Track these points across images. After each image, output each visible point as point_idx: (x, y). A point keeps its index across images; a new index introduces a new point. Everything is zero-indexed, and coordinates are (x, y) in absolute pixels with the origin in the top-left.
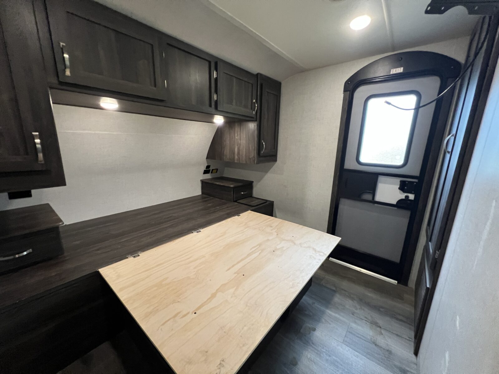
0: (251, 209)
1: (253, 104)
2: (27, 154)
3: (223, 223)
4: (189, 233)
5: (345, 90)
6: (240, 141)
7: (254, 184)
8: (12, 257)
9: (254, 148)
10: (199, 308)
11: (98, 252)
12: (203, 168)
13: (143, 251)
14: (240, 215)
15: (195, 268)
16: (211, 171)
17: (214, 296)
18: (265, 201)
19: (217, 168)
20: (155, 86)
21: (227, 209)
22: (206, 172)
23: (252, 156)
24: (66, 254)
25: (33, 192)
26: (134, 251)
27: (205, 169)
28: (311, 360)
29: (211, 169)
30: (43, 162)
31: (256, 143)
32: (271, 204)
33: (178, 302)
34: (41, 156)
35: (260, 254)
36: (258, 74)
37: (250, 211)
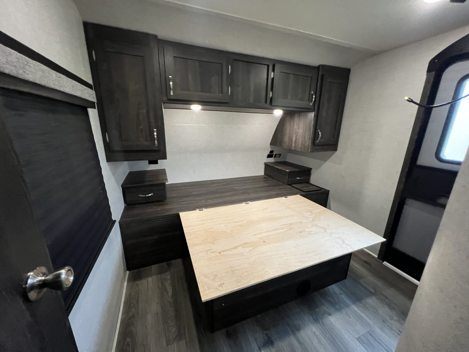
0: (301, 194)
1: (311, 95)
2: (151, 141)
3: (270, 201)
4: (240, 203)
5: (429, 71)
6: (298, 130)
7: (313, 171)
8: (144, 196)
9: (309, 137)
10: (223, 251)
11: (182, 203)
12: (268, 153)
13: (206, 208)
14: (288, 197)
15: (232, 227)
16: (274, 156)
17: (236, 247)
18: (320, 189)
19: (280, 153)
20: (222, 93)
21: (280, 190)
22: (269, 156)
23: (307, 144)
24: (167, 200)
25: (159, 161)
26: (200, 207)
27: (269, 154)
28: (315, 334)
29: (274, 153)
30: (157, 146)
31: (311, 132)
32: (326, 193)
33: (213, 244)
34: (156, 142)
35: (286, 231)
36: (319, 66)
37: (299, 195)
